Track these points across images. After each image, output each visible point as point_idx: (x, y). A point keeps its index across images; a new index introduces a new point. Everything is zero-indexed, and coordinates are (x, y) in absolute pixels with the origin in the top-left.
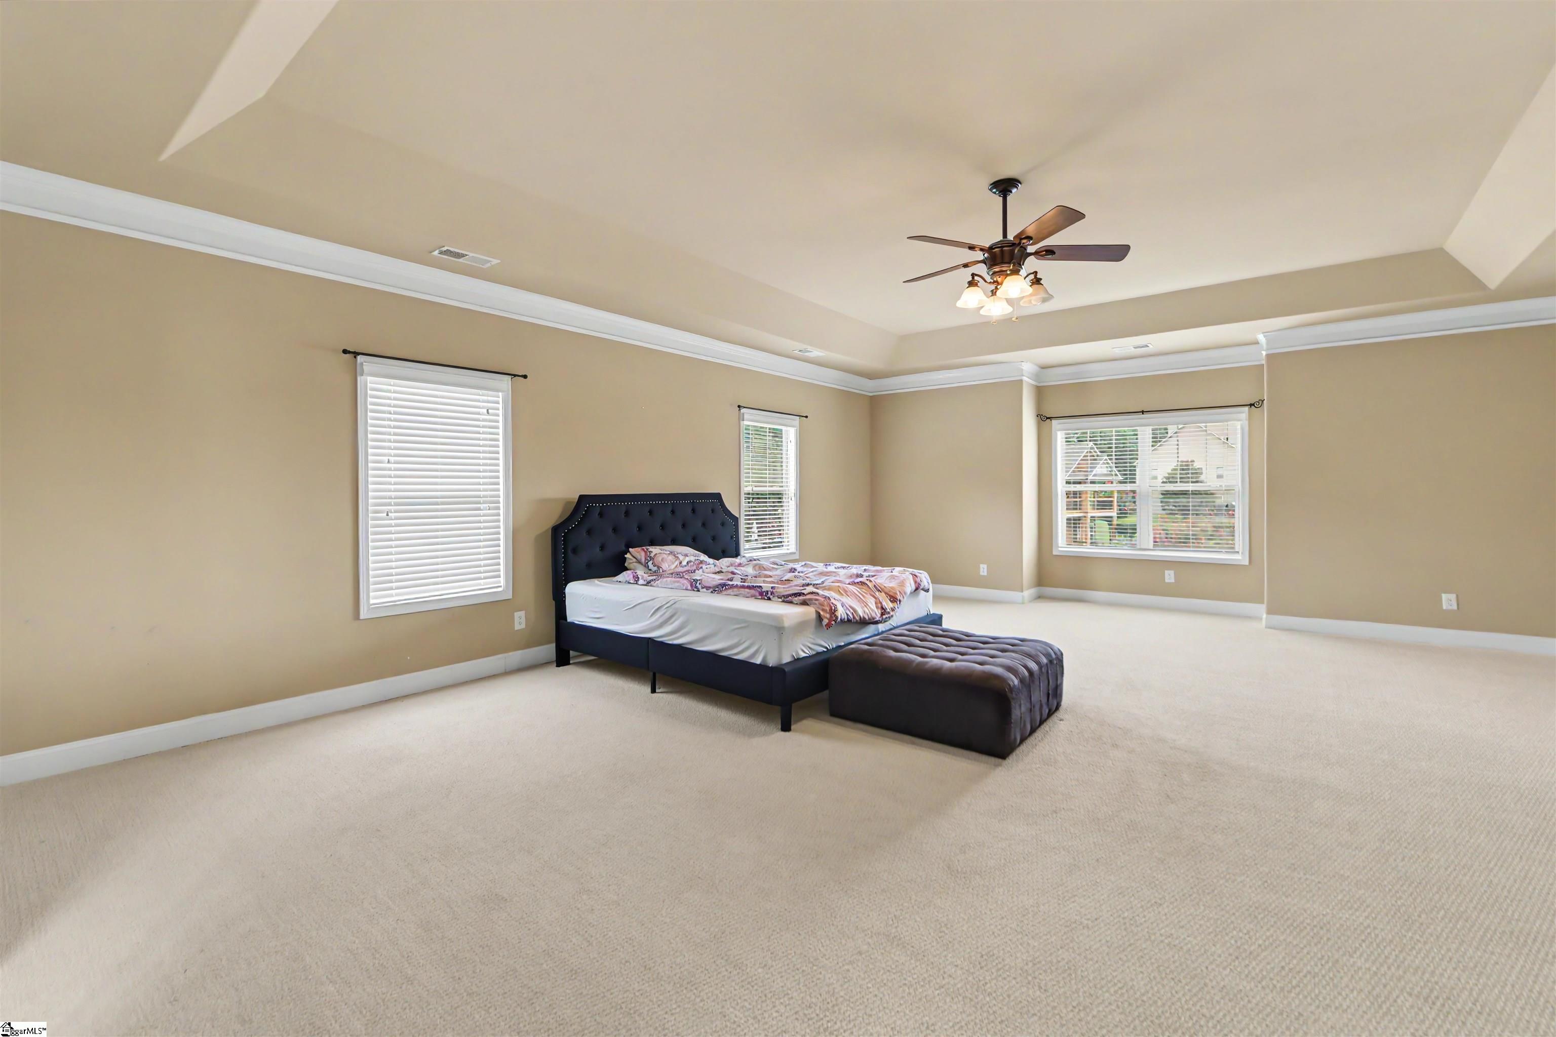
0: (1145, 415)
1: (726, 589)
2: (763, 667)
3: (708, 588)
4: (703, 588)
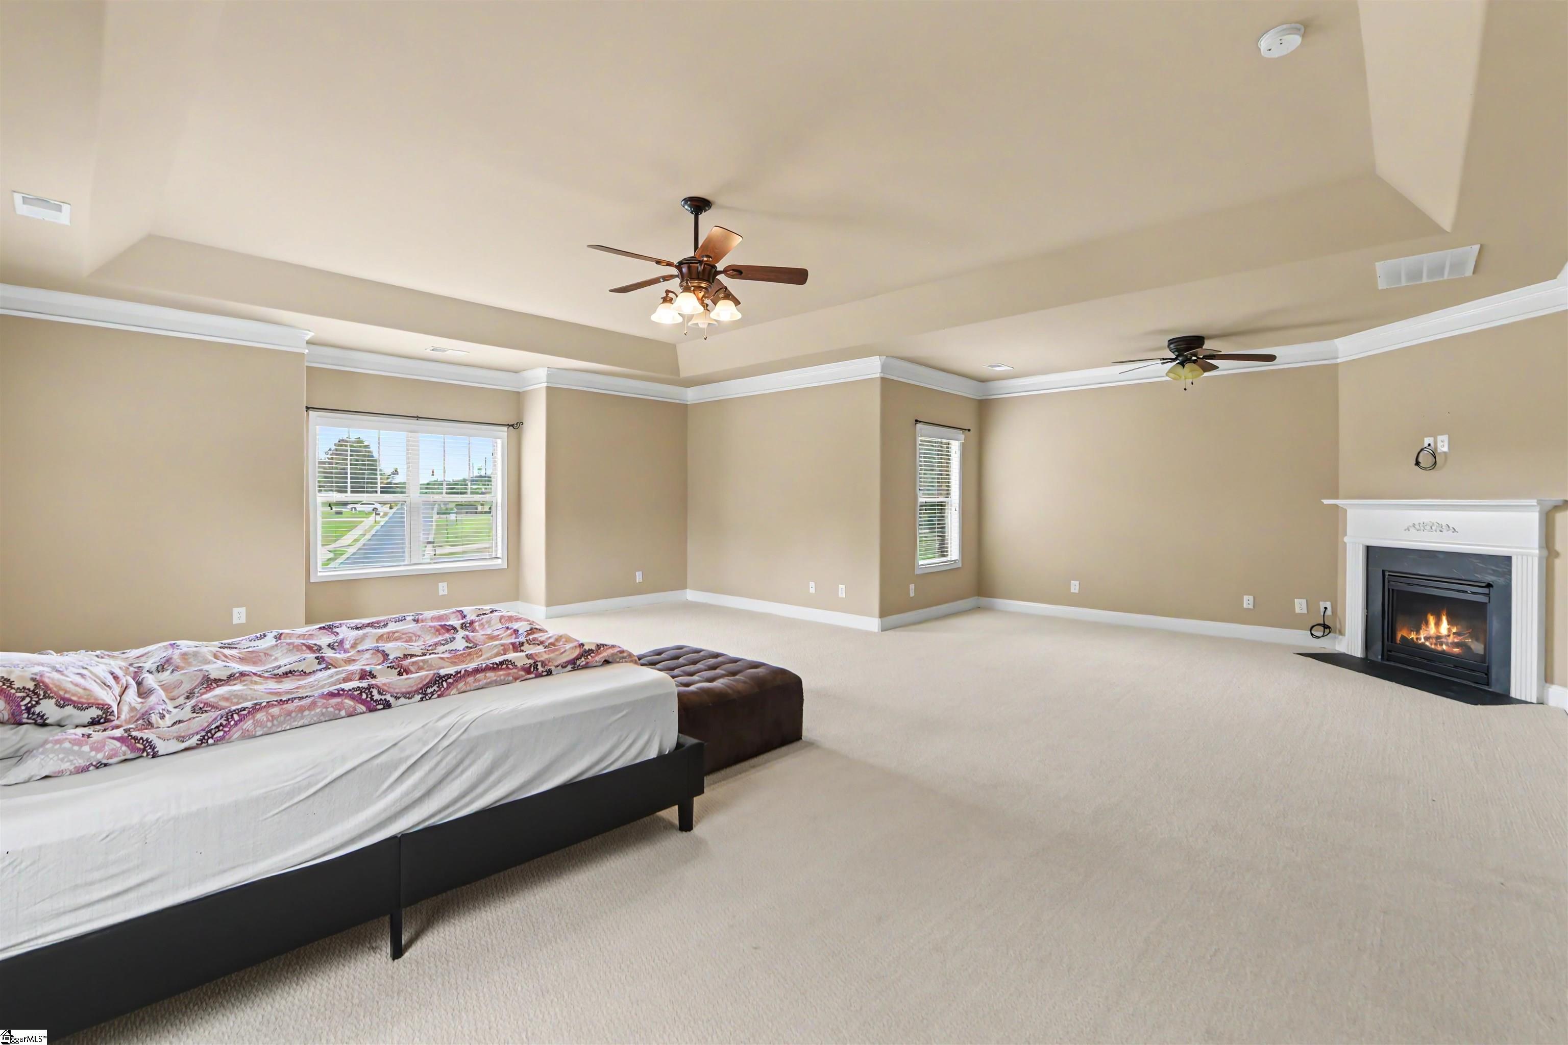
0: (420, 422)
1: (449, 685)
2: (661, 758)
3: (408, 695)
4: (397, 698)
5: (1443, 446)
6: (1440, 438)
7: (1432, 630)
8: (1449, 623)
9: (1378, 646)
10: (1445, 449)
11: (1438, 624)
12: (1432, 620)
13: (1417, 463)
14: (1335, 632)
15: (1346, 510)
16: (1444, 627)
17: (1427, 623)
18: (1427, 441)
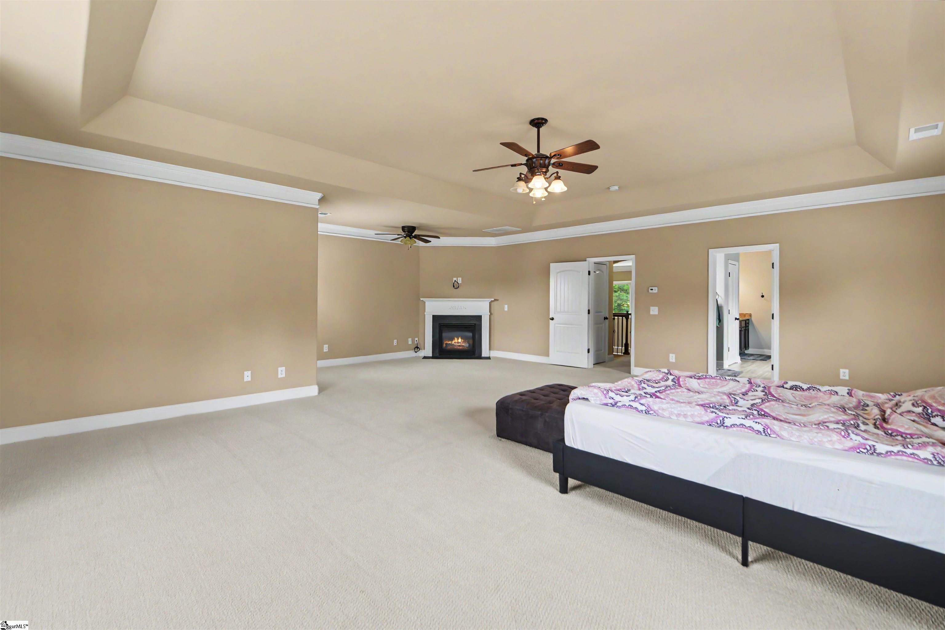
5: (460, 280)
6: (458, 279)
7: (456, 341)
8: (461, 339)
9: (437, 351)
10: (461, 282)
11: (458, 339)
12: (456, 339)
13: (454, 286)
14: (421, 349)
15: (425, 302)
16: (460, 340)
17: (455, 340)
18: (455, 279)
